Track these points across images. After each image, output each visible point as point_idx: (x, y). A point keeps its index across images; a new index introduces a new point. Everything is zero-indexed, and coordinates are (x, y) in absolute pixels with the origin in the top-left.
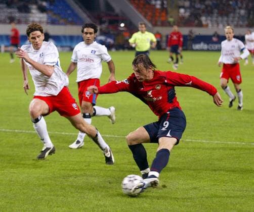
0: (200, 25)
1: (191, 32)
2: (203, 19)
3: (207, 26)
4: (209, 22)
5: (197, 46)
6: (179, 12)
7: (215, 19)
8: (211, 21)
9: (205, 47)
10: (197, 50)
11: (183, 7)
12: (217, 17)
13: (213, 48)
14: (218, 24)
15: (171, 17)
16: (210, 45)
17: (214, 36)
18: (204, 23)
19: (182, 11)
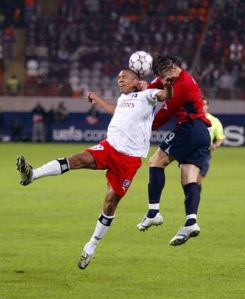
0: (68, 92)
1: (61, 105)
2: (74, 80)
3: (81, 94)
4: (85, 86)
5: (61, 134)
6: (26, 67)
7: (96, 80)
8: (89, 84)
9: (79, 135)
10: (62, 142)
11: (35, 58)
12: (101, 77)
13: (92, 138)
14: (103, 92)
15: (14, 77)
16: (88, 132)
17: (90, 113)
18: (75, 88)
19: (32, 64)
